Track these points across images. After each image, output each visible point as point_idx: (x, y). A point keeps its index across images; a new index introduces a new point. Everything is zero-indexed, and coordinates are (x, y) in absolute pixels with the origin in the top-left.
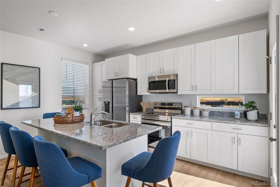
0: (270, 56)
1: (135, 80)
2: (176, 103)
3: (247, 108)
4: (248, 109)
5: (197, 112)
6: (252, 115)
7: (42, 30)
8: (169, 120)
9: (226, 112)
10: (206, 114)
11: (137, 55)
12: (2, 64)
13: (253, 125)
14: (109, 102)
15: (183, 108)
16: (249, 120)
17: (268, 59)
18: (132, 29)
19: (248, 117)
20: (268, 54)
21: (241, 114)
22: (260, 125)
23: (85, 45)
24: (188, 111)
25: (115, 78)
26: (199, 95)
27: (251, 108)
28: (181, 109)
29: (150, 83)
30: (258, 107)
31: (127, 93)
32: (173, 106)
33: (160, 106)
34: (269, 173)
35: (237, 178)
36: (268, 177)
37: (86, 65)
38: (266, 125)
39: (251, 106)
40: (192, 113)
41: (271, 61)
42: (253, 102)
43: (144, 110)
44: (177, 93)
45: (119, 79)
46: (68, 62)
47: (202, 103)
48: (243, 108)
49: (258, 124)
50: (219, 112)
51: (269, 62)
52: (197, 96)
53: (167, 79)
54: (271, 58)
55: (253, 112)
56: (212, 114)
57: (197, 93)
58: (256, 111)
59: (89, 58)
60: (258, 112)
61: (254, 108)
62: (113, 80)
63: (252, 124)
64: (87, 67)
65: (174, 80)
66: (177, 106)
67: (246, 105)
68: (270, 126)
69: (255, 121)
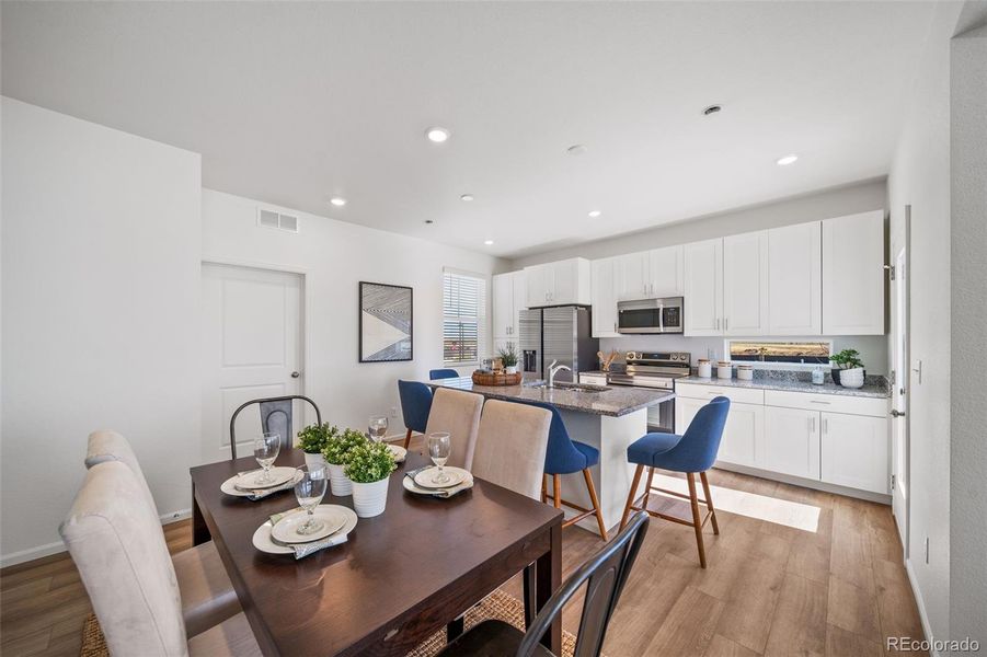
0: (892, 264)
1: (589, 308)
2: (676, 354)
3: (839, 363)
4: (842, 366)
5: (726, 372)
6: (852, 376)
7: (428, 222)
8: (670, 386)
9: (791, 373)
10: (747, 374)
11: (591, 259)
12: (361, 284)
13: (854, 395)
14: (534, 352)
15: (694, 364)
16: (844, 387)
17: (887, 271)
18: (595, 214)
19: (842, 382)
20: (887, 261)
21: (826, 375)
22: (870, 395)
23: (489, 243)
24: (706, 370)
25: (547, 304)
26: (728, 337)
27: (848, 364)
28: (688, 366)
29: (621, 315)
30: (863, 362)
31: (575, 334)
32: (671, 360)
33: (641, 359)
34: (889, 486)
35: (819, 496)
36: (886, 493)
37: (479, 280)
38: (883, 395)
39: (849, 360)
40: (715, 374)
41: (893, 273)
42: (854, 352)
43: (607, 367)
44: (682, 333)
45: (556, 306)
46: (453, 275)
47: (734, 357)
48: (831, 365)
49: (866, 394)
50: (775, 372)
51: (891, 277)
52: (725, 341)
53: (661, 307)
54: (893, 268)
55: (853, 370)
56: (759, 376)
57: (727, 333)
58: (860, 370)
59: (486, 266)
60: (864, 372)
61: (855, 363)
62: (542, 308)
63: (852, 393)
64: (482, 284)
65: (677, 309)
66: (679, 360)
67: (837, 358)
68: (890, 397)
69: (860, 388)
